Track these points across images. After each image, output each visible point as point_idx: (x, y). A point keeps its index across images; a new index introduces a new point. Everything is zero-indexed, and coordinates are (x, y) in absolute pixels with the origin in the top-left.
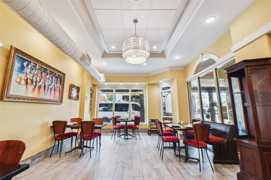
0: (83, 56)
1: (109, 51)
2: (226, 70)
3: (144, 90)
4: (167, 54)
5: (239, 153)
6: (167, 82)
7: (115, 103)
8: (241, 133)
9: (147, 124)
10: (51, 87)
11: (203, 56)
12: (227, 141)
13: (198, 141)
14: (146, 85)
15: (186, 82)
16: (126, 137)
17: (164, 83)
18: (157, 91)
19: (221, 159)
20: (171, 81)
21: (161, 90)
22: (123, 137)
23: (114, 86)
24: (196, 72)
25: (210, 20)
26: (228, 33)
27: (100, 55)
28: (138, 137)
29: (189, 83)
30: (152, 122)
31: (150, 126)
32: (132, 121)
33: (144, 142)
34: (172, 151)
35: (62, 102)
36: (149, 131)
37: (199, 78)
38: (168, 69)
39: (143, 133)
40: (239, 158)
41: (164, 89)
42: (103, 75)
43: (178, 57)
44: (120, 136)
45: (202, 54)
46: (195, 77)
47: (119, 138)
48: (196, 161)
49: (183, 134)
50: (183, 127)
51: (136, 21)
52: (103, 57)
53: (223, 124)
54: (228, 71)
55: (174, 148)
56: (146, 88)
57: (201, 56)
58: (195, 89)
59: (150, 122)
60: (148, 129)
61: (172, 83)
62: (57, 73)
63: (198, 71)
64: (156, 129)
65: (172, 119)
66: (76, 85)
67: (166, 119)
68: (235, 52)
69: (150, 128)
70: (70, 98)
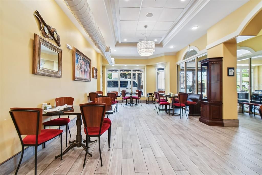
0: (107, 49)
1: (121, 42)
2: (200, 62)
3: (143, 70)
4: (165, 45)
5: (201, 108)
7: (120, 80)
8: (204, 98)
9: (145, 97)
10: (86, 70)
11: (190, 47)
12: (198, 104)
13: (180, 103)
14: (145, 66)
15: (176, 65)
16: (132, 105)
17: (159, 65)
18: (154, 71)
19: (193, 114)
20: (165, 64)
21: (157, 71)
22: (129, 105)
23: (119, 67)
24: (184, 58)
25: (195, 28)
26: (206, 35)
28: (140, 105)
29: (178, 66)
30: (149, 95)
31: (148, 98)
33: (145, 107)
34: (164, 111)
35: (91, 81)
36: (147, 101)
37: (186, 63)
38: (164, 55)
39: (143, 103)
40: (201, 110)
41: (159, 69)
43: (172, 47)
44: (127, 104)
45: (190, 46)
46: (183, 62)
47: (126, 106)
48: (179, 115)
49: (172, 102)
50: (173, 95)
51: (146, 27)
52: (116, 46)
53: (197, 94)
54: (201, 63)
55: (166, 110)
56: (145, 68)
57: (189, 46)
58: (182, 70)
59: (148, 95)
60: (146, 100)
61: (166, 65)
62: (88, 60)
63: (185, 58)
64: (152, 100)
65: (164, 92)
66: (96, 68)
67: (161, 92)
68: (208, 49)
69: (148, 99)
70: (93, 77)
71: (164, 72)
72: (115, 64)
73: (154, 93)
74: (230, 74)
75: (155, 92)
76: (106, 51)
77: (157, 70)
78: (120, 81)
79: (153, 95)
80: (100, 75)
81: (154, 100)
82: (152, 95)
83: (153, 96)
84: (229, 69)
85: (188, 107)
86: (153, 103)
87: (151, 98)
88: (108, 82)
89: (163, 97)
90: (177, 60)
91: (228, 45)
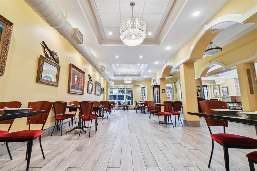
1: (117, 75)
3: (133, 88)
4: (141, 75)
6: (144, 85)
9: (134, 106)
14: (134, 86)
17: (142, 85)
21: (141, 89)
22: (123, 110)
23: (117, 87)
27: (114, 75)
29: (152, 86)
32: (127, 103)
42: (113, 82)
44: (121, 110)
45: (154, 76)
60: (134, 108)
66: (103, 88)
68: (157, 80)
70: (102, 93)
72: (114, 85)
76: (109, 80)
77: (141, 88)
78: (118, 96)
80: (105, 92)
88: (110, 96)
90: (151, 83)
91: (161, 79)
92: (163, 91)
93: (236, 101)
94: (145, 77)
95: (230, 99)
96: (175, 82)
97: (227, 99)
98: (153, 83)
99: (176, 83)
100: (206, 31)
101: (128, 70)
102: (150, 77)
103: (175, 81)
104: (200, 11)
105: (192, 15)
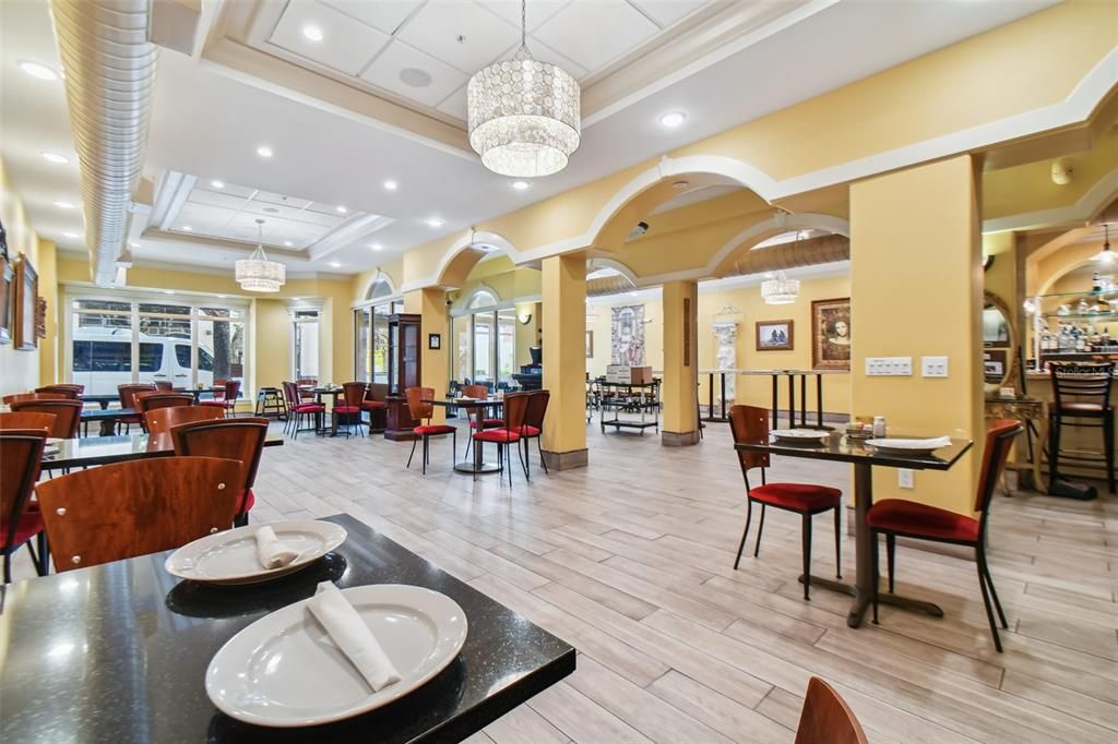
1: (169, 230)
3: (243, 311)
4: (314, 257)
9: (250, 401)
11: (380, 273)
14: (251, 301)
15: (352, 308)
17: (302, 303)
18: (283, 318)
19: (378, 429)
20: (321, 302)
21: (293, 318)
29: (355, 310)
30: (267, 393)
31: (261, 404)
37: (373, 308)
38: (314, 276)
41: (300, 314)
45: (379, 269)
46: (366, 305)
52: (144, 234)
56: (249, 306)
57: (377, 270)
59: (262, 394)
61: (322, 304)
63: (372, 295)
64: (275, 410)
65: (315, 382)
66: (44, 298)
67: (304, 382)
68: (406, 292)
69: (261, 406)
70: (38, 334)
71: (316, 324)
73: (281, 387)
74: (433, 345)
75: (285, 384)
77: (294, 315)
79: (279, 395)
81: (282, 409)
82: (276, 394)
83: (278, 399)
84: (431, 336)
85: (368, 414)
86: (280, 420)
87: (274, 403)
89: (310, 395)
90: (352, 297)
91: (430, 292)
92: (435, 343)
93: (643, 381)
94: (335, 265)
95: (629, 374)
96: (449, 303)
97: (620, 374)
98: (369, 296)
99: (453, 305)
100: (667, 177)
101: (260, 222)
102: (351, 268)
103: (451, 299)
104: (684, 116)
105: (661, 119)
